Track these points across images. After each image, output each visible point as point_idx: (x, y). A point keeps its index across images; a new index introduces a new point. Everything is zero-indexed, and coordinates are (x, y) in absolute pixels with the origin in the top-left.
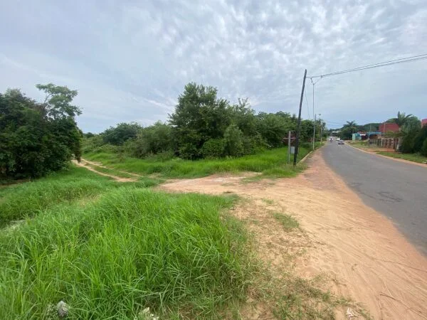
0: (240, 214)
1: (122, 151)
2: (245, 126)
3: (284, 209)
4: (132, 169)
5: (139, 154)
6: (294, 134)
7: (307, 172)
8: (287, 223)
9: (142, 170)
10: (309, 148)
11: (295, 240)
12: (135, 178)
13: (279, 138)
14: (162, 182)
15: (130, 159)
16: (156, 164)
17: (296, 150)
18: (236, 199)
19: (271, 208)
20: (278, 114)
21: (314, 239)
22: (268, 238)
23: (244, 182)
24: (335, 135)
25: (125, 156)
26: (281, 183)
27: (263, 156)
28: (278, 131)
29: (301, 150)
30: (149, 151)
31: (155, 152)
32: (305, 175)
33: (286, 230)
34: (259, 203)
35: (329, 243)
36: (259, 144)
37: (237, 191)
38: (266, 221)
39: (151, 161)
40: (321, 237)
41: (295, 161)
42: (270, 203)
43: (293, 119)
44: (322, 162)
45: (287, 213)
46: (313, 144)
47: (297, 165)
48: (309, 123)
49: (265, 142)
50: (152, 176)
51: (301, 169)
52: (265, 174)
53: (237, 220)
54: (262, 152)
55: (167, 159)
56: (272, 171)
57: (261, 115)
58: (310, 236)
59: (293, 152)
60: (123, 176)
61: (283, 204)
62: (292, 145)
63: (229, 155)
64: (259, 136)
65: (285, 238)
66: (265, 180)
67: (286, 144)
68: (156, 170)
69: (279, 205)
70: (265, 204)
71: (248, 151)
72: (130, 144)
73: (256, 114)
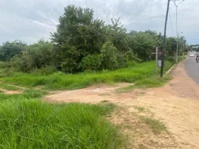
0: (115, 120)
1: (10, 67)
2: (119, 43)
3: (153, 114)
4: (19, 83)
5: (25, 69)
6: (161, 49)
7: (172, 82)
8: (156, 127)
9: (28, 83)
10: (173, 61)
11: (163, 141)
12: (21, 90)
13: (147, 53)
14: (45, 94)
15: (17, 73)
16: (40, 78)
17: (163, 63)
18: (112, 107)
19: (142, 114)
20: (146, 32)
21: (179, 140)
22: (140, 140)
23: (119, 92)
24: (194, 50)
25: (12, 70)
26: (151, 92)
27: (135, 69)
28: (146, 47)
29: (167, 63)
30: (33, 66)
31: (39, 67)
32: (171, 85)
33: (156, 133)
34: (132, 110)
35: (192, 143)
36: (131, 58)
37: (113, 100)
38: (138, 125)
39: (36, 75)
40: (185, 138)
41: (161, 73)
42: (141, 109)
43: (159, 36)
44: (184, 73)
45: (156, 118)
46: (177, 57)
47: (164, 76)
48: (172, 40)
49: (135, 56)
50: (37, 88)
51: (167, 79)
52: (136, 85)
53: (113, 125)
54: (133, 65)
55: (50, 73)
56: (143, 82)
57: (132, 33)
58: (176, 137)
59: (160, 65)
60: (10, 89)
61: (152, 110)
62: (159, 59)
63: (105, 69)
64: (131, 51)
65: (155, 140)
66: (136, 90)
67: (153, 58)
68: (40, 83)
69: (150, 111)
70: (136, 111)
71: (122, 64)
72: (17, 60)
73: (128, 32)
